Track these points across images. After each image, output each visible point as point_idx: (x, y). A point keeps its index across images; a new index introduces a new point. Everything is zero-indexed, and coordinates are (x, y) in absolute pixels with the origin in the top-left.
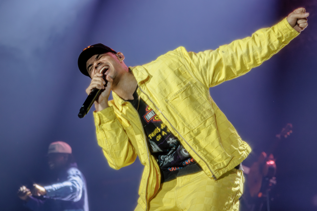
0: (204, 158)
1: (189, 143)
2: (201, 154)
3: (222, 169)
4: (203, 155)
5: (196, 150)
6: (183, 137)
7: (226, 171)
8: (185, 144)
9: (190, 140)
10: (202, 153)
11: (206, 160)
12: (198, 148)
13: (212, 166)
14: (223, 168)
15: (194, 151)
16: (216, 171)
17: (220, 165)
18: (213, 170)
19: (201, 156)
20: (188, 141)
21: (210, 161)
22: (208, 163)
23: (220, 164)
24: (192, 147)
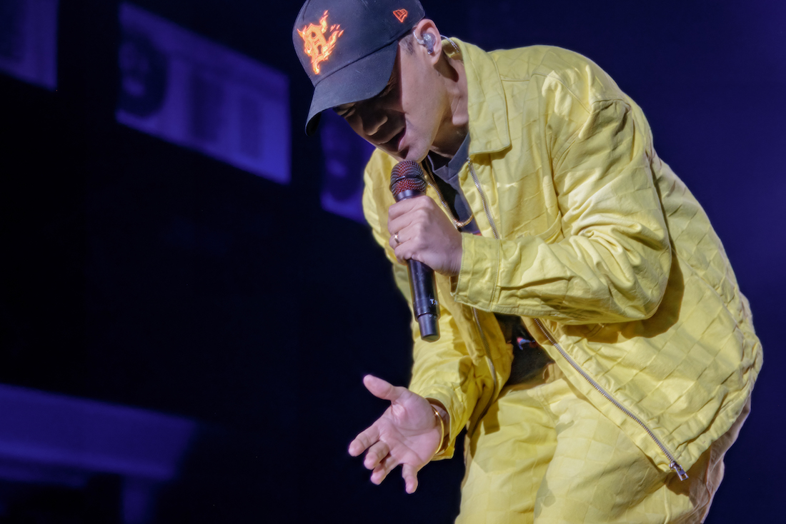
0: (635, 412)
1: (583, 369)
2: (625, 400)
3: (697, 441)
4: (632, 403)
5: (607, 387)
6: (564, 350)
7: (706, 445)
8: (572, 373)
9: (588, 360)
10: (626, 395)
11: (642, 417)
12: (613, 382)
13: (663, 433)
14: (698, 436)
15: (602, 392)
16: (679, 449)
17: (689, 427)
18: (669, 446)
19: (627, 405)
20: (582, 362)
21: (656, 420)
22: (651, 425)
23: (687, 423)
24: (595, 380)
